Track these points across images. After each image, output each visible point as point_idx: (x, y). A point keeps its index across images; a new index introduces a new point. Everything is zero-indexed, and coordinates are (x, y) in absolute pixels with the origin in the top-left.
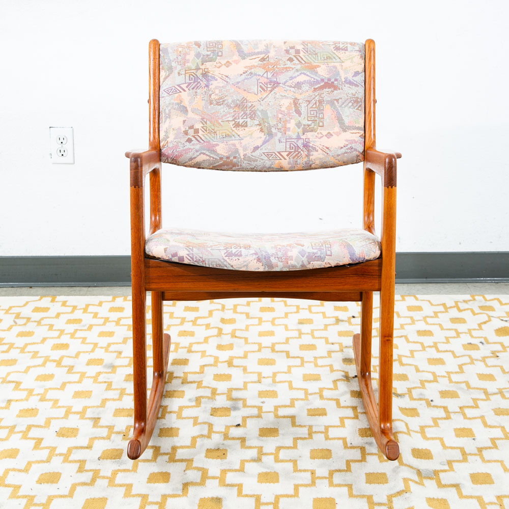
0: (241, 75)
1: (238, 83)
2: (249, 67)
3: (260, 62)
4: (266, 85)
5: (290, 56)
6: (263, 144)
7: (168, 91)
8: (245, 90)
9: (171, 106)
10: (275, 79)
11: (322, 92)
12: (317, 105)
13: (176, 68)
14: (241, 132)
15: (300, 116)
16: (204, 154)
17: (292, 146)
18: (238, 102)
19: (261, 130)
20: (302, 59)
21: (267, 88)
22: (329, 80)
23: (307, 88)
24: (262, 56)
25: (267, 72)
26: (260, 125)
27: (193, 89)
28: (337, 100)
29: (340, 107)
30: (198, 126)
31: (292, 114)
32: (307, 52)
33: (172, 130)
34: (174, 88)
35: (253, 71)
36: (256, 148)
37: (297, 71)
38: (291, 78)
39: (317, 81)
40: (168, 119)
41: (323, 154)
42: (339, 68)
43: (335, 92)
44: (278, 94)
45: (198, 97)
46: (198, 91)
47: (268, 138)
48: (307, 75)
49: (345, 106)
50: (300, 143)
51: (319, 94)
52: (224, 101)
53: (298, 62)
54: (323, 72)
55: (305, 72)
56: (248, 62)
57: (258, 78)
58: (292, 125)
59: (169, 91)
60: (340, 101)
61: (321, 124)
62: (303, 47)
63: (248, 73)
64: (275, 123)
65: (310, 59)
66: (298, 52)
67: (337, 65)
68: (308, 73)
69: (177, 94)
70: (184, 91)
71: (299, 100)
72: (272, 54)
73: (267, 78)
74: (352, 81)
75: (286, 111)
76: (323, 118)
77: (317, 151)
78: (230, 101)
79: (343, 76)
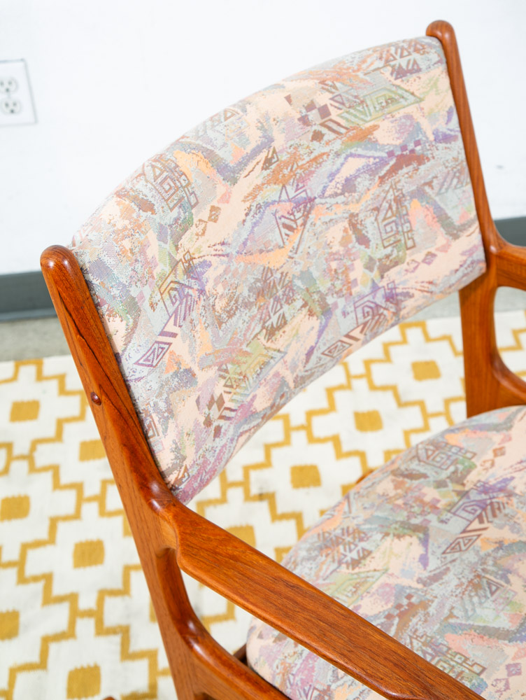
0: (244, 221)
1: (245, 244)
2: (250, 194)
3: (266, 173)
4: (292, 217)
5: (315, 128)
6: (319, 337)
7: (147, 360)
8: (261, 251)
9: (166, 389)
10: (303, 195)
11: (396, 178)
12: (394, 208)
13: (142, 297)
14: (281, 341)
15: (367, 247)
16: (241, 434)
17: (367, 309)
18: (259, 284)
19: (311, 313)
20: (339, 124)
21: (295, 221)
22: (404, 148)
23: (367, 183)
24: (262, 157)
25: (284, 186)
26: (304, 305)
27: (184, 319)
28: (430, 184)
29: (438, 194)
30: (219, 389)
31: (354, 250)
32: (343, 104)
33: (186, 438)
34: (156, 346)
35: (259, 200)
36: (309, 354)
37: (338, 155)
38: (332, 176)
39: (382, 159)
40: (171, 421)
41: (424, 297)
42: (417, 116)
43: (422, 168)
44: (318, 223)
45: (198, 328)
46: (194, 315)
47: (324, 321)
48: (359, 156)
49: (447, 189)
50: (380, 299)
51: (391, 187)
52: (237, 301)
53: (333, 136)
54: (388, 136)
55: (353, 151)
56: (245, 184)
57: (273, 208)
58: (358, 272)
59: (151, 358)
60: (435, 182)
61: (410, 243)
62: (331, 96)
63: (254, 208)
64: (329, 284)
65: (353, 119)
66: (324, 112)
67: (412, 110)
68: (360, 151)
69: (167, 355)
70: (174, 335)
71: (357, 215)
72: (279, 142)
73: (289, 200)
74: (448, 132)
75: (342, 249)
76: (411, 230)
77: (412, 296)
78: (246, 293)
79: (428, 129)
